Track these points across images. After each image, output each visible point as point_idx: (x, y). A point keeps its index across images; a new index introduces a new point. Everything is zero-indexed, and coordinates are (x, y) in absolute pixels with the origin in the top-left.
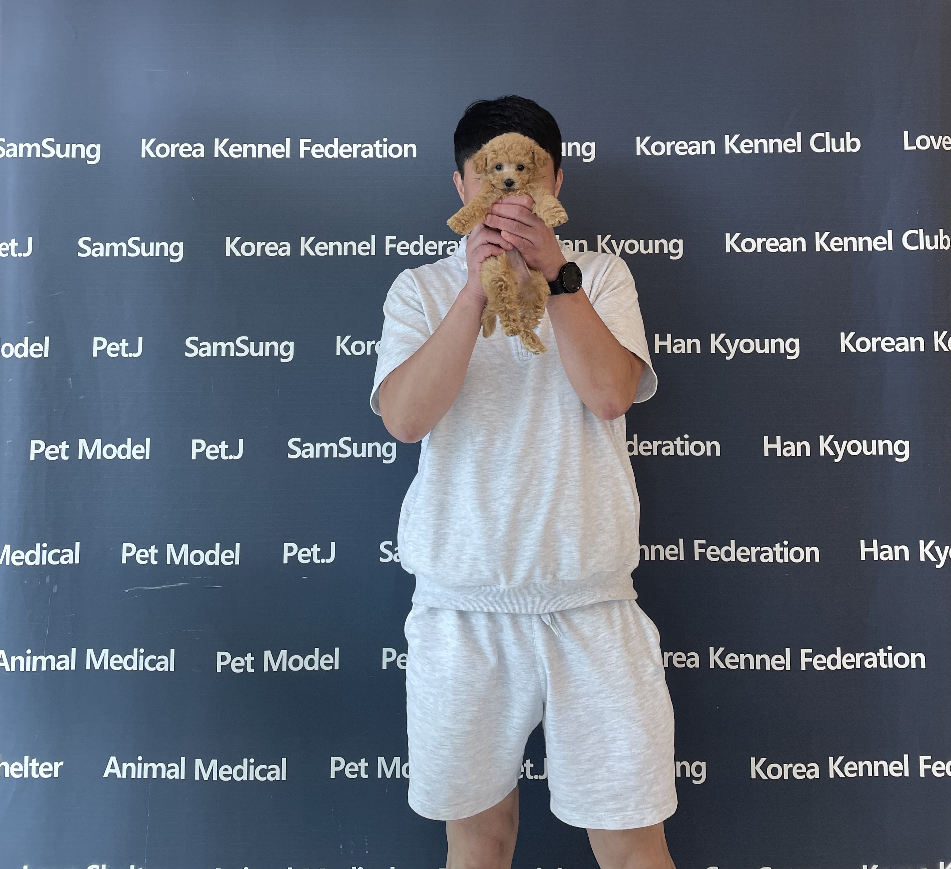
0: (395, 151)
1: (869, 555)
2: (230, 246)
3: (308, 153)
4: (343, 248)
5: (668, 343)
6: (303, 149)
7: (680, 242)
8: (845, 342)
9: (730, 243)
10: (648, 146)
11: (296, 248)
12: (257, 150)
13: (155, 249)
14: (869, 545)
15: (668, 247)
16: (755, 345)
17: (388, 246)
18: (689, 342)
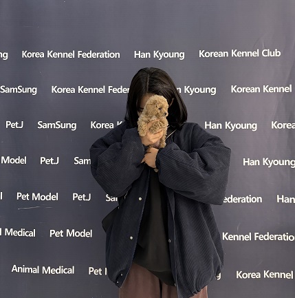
1: (281, 201)
3: (81, 56)
5: (210, 125)
6: (79, 55)
7: (215, 89)
8: (273, 125)
9: (233, 89)
10: (204, 54)
11: (77, 90)
12: (63, 55)
13: (27, 90)
14: (281, 197)
15: (210, 90)
16: (241, 126)
17: (109, 90)
18: (218, 125)
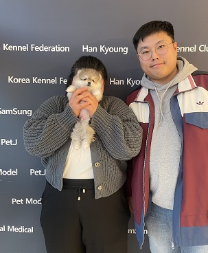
0: (62, 49)
2: (10, 79)
3: (34, 49)
4: (46, 81)
6: (32, 48)
11: (31, 81)
12: (17, 48)
17: (61, 81)
